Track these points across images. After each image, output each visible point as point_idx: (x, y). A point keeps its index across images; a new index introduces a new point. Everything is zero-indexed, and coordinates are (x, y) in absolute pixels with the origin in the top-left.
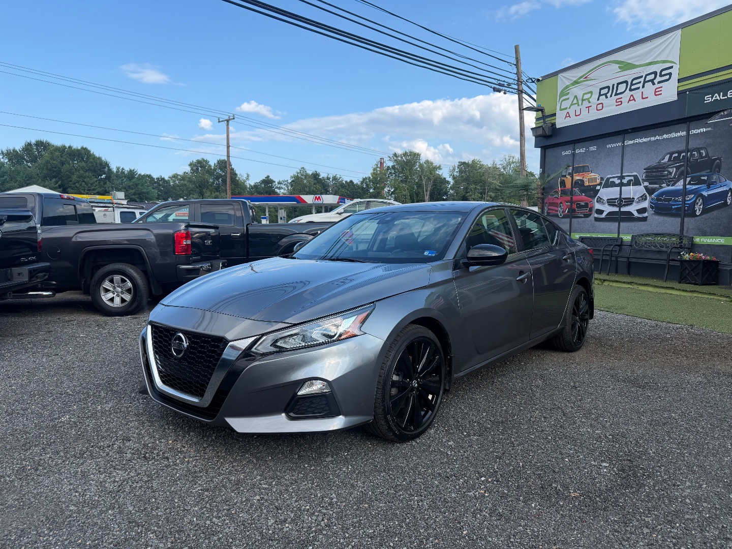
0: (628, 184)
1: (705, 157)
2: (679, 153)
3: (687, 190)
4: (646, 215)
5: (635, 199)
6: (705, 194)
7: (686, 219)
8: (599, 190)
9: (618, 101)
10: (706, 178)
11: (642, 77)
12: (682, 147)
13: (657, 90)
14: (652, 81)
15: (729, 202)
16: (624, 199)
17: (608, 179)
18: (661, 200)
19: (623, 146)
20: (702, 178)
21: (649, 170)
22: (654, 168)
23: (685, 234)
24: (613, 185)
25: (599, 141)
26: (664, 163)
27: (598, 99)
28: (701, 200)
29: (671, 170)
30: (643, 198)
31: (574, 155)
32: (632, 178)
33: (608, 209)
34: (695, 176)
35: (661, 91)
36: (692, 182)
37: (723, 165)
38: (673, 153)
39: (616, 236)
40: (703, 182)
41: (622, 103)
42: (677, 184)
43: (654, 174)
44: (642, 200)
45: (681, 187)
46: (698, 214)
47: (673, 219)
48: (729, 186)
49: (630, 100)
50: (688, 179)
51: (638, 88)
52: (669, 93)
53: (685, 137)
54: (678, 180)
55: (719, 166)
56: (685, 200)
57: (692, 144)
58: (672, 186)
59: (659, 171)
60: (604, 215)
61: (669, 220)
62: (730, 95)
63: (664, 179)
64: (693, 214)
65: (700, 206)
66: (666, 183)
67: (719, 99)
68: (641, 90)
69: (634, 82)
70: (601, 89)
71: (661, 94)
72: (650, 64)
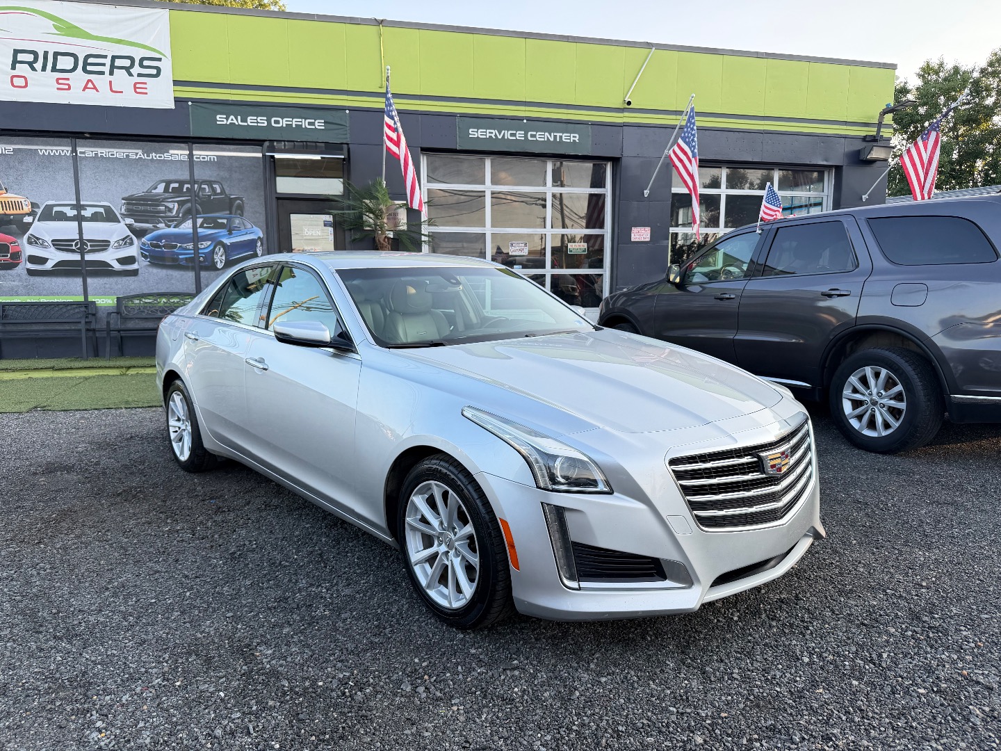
0: (95, 218)
1: (218, 194)
2: (182, 183)
3: (200, 235)
4: (135, 266)
5: (112, 243)
6: (227, 241)
7: (201, 272)
8: (31, 224)
9: (60, 81)
10: (225, 221)
11: (105, 57)
12: (186, 176)
13: (138, 86)
14: (128, 69)
15: (259, 253)
16: (88, 240)
17: (51, 207)
18: (159, 246)
19: (75, 159)
20: (220, 221)
21: (130, 200)
22: (140, 200)
24: (61, 217)
25: (17, 140)
26: (158, 195)
27: (13, 68)
28: (222, 249)
29: (170, 205)
30: (126, 242)
32: (102, 210)
33: (55, 257)
34: (209, 217)
35: (146, 88)
36: (205, 225)
37: (247, 208)
38: (171, 182)
39: (81, 299)
40: (222, 226)
41: (69, 88)
42: (182, 226)
43: (140, 208)
44: (125, 244)
45: (191, 231)
46: (220, 266)
47: (182, 273)
48: (257, 234)
49: (85, 88)
50: (199, 221)
51: (102, 73)
52: (160, 96)
53: (188, 163)
54: (184, 220)
55: (241, 208)
56: (199, 249)
57: (199, 174)
58: (174, 227)
59: (150, 205)
60: (49, 266)
61: (176, 274)
62: (251, 121)
63: (162, 217)
64: (213, 267)
65: (221, 256)
66: (165, 223)
67: (237, 124)
68: (107, 76)
69: (91, 60)
70: (16, 52)
71: (146, 93)
72: (119, 42)
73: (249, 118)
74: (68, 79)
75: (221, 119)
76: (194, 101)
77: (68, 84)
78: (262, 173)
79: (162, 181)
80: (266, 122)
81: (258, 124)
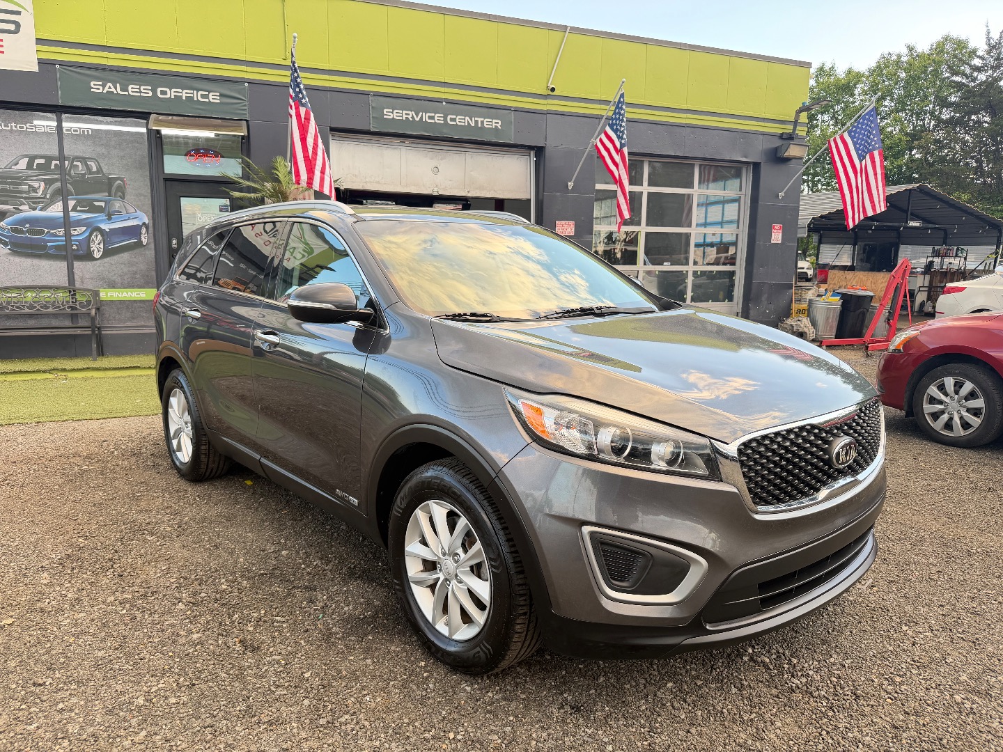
1: (94, 173)
2: (49, 159)
3: (71, 219)
6: (106, 227)
7: (75, 262)
10: (103, 204)
12: (54, 151)
15: (145, 241)
18: (22, 232)
20: (97, 204)
23: (78, 285)
26: (19, 172)
28: (99, 236)
29: (36, 185)
34: (83, 200)
35: (2, 46)
36: (79, 208)
37: (129, 190)
38: (36, 157)
40: (99, 210)
42: (50, 209)
45: (61, 214)
46: (97, 255)
47: (51, 262)
48: (141, 219)
50: (71, 203)
52: (21, 56)
53: (56, 136)
54: (52, 201)
55: (122, 190)
56: (71, 235)
57: (70, 150)
58: (41, 210)
59: (10, 184)
61: (45, 264)
62: (132, 90)
63: (22, 198)
64: (88, 256)
65: (99, 244)
66: (29, 205)
67: (115, 92)
71: (2, 52)
73: (130, 87)
75: (97, 87)
76: (63, 64)
78: (147, 151)
79: (25, 156)
80: (150, 92)
81: (142, 94)
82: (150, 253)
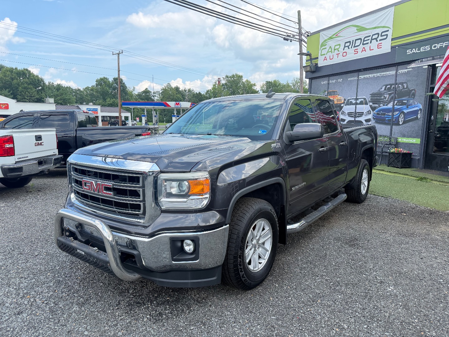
0: (361, 103)
1: (405, 89)
2: (391, 85)
3: (395, 109)
4: (370, 123)
5: (364, 113)
6: (405, 111)
7: (393, 127)
8: (343, 106)
10: (406, 101)
11: (370, 36)
12: (394, 82)
13: (379, 45)
14: (376, 39)
15: (419, 116)
16: (358, 113)
17: (349, 100)
18: (379, 114)
19: (358, 80)
20: (404, 101)
21: (373, 95)
22: (376, 94)
23: (392, 136)
24: (351, 104)
25: (344, 76)
26: (382, 92)
27: (344, 50)
28: (403, 115)
29: (386, 96)
30: (369, 113)
31: (328, 84)
32: (363, 100)
33: (348, 119)
34: (400, 100)
35: (381, 45)
36: (398, 104)
37: (417, 94)
38: (387, 85)
40: (404, 104)
41: (358, 53)
42: (389, 105)
43: (375, 98)
45: (392, 107)
46: (401, 123)
47: (386, 126)
48: (419, 107)
49: (362, 51)
50: (396, 102)
51: (368, 43)
52: (386, 47)
53: (395, 76)
54: (390, 102)
55: (414, 95)
56: (394, 115)
57: (399, 80)
58: (386, 106)
59: (378, 96)
60: (345, 123)
61: (383, 126)
62: (422, 49)
63: (381, 101)
64: (398, 124)
65: (402, 118)
66: (383, 104)
67: (415, 52)
68: (369, 44)
69: (366, 39)
70: (346, 43)
71: (381, 48)
72: (375, 28)
73: (422, 48)
74: (357, 49)
75: (409, 52)
76: (399, 46)
77: (357, 51)
78: (426, 75)
79: (384, 85)
80: (429, 48)
81: (426, 50)
82: (420, 122)
